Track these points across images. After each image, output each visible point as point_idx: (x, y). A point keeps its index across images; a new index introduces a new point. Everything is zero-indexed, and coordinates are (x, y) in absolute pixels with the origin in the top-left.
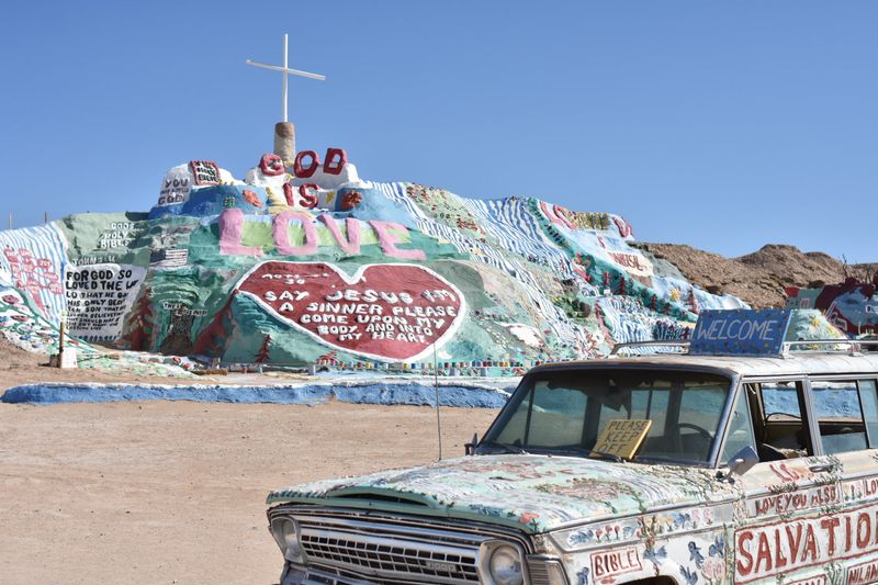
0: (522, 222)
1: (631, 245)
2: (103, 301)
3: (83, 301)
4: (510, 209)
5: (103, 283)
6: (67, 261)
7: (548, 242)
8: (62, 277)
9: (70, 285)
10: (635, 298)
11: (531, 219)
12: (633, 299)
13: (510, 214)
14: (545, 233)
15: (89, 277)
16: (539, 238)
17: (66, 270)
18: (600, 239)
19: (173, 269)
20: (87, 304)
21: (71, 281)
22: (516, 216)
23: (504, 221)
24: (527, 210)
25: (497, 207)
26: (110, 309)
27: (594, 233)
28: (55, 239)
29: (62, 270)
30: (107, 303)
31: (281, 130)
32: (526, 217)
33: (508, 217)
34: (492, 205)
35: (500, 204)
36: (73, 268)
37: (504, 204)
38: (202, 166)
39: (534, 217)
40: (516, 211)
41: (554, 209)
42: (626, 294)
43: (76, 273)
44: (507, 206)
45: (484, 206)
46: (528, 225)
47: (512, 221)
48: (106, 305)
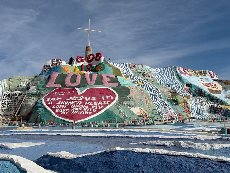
0: (170, 74)
1: (215, 80)
2: (13, 103)
3: (7, 103)
4: (167, 70)
5: (14, 97)
6: (5, 91)
7: (176, 80)
8: (2, 96)
9: (4, 99)
10: (206, 97)
11: (173, 73)
12: (205, 98)
13: (167, 71)
14: (176, 77)
15: (10, 96)
16: (174, 78)
17: (4, 94)
18: (201, 79)
19: (31, 92)
20: (8, 104)
21: (5, 97)
22: (169, 72)
23: (164, 74)
24: (173, 70)
25: (163, 70)
26: (14, 106)
27: (198, 77)
28: (3, 85)
29: (2, 94)
30: (14, 103)
31: (87, 49)
32: (172, 72)
33: (166, 73)
34: (162, 69)
35: (165, 69)
36: (6, 93)
37: (166, 69)
38: (56, 60)
39: (174, 72)
40: (169, 70)
41: (184, 69)
42: (203, 96)
43: (7, 95)
44: (167, 69)
45: (159, 70)
46: (171, 75)
47: (167, 74)
48: (13, 104)
